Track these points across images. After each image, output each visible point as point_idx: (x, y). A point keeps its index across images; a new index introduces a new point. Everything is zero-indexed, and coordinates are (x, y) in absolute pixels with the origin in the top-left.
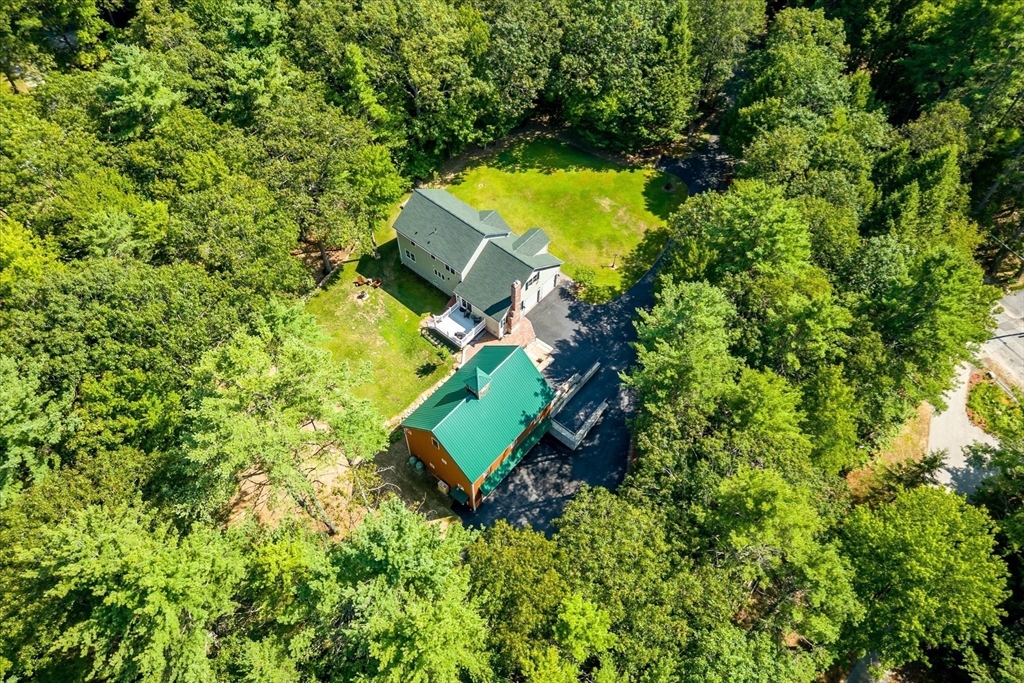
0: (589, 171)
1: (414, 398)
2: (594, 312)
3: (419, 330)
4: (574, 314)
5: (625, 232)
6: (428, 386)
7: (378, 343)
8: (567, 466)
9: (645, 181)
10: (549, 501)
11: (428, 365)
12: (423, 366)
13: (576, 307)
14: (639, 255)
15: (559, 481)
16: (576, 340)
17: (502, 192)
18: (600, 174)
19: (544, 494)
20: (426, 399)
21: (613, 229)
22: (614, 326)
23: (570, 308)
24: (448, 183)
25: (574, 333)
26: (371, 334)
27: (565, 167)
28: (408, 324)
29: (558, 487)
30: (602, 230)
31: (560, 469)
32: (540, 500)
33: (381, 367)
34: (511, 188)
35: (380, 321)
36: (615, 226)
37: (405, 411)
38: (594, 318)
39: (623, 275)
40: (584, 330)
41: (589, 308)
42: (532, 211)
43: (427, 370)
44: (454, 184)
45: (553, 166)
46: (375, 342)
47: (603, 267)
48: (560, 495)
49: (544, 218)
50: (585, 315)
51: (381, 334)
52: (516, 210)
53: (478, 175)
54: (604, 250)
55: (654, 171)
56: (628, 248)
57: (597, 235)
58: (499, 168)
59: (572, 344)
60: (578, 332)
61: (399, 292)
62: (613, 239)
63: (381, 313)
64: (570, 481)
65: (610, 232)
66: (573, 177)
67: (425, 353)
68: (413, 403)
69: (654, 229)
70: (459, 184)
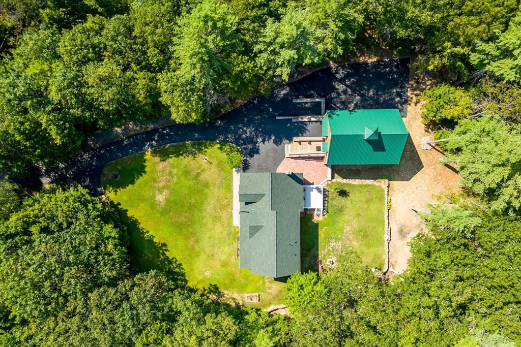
0: (141, 226)
1: (361, 186)
2: (244, 144)
3: (326, 216)
4: (255, 151)
5: (175, 171)
6: (350, 185)
7: (348, 229)
8: (332, 96)
9: (121, 191)
10: (354, 91)
11: (340, 195)
12: (343, 197)
13: (249, 154)
14: (184, 152)
15: (342, 94)
16: (270, 138)
17: (203, 256)
18: (138, 218)
19: (353, 95)
20: (357, 180)
21: (179, 178)
22: (245, 129)
23: (252, 156)
24: (220, 292)
25: (266, 142)
26: (347, 237)
27: (151, 241)
28: (328, 224)
29: (345, 92)
30: (186, 182)
31: (336, 98)
32: (357, 95)
33: (359, 215)
35: (337, 239)
36: (175, 179)
37: (370, 184)
38: (250, 140)
39: (206, 149)
40: (260, 140)
41: (244, 148)
42: (203, 229)
43: (343, 193)
44: (217, 288)
45: (155, 247)
46: (350, 231)
47: (211, 163)
48: (348, 89)
49: (203, 218)
50: (250, 146)
51: (343, 232)
52: (210, 237)
53: (199, 282)
54: (199, 171)
55: (107, 192)
56: (185, 161)
57: (191, 183)
58: (183, 275)
59: (273, 138)
60: (263, 141)
61: (313, 247)
62: (186, 173)
63: (332, 243)
64: (338, 89)
65: (182, 178)
66: (155, 230)
67: (335, 202)
68: (364, 184)
69: (157, 159)
70: (215, 285)
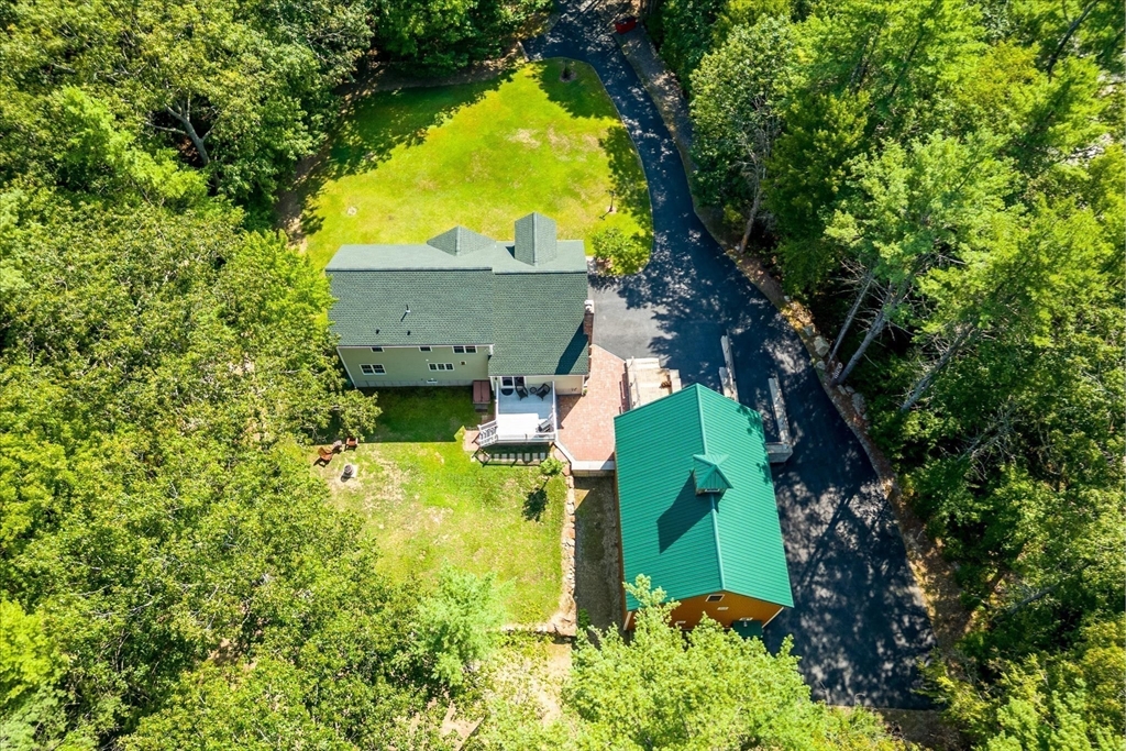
0: (463, 108)
1: (556, 553)
2: (650, 279)
3: (474, 460)
4: (634, 300)
5: (582, 159)
6: (559, 523)
7: (436, 520)
8: (798, 487)
9: (535, 84)
10: (821, 543)
11: (531, 495)
12: (526, 504)
13: (625, 289)
14: (621, 178)
15: (807, 511)
16: (668, 330)
17: (390, 203)
18: (480, 104)
19: (809, 540)
20: (573, 542)
21: (567, 164)
22: (686, 280)
23: (621, 294)
24: (303, 236)
25: (656, 323)
26: (414, 515)
27: (431, 121)
28: (450, 464)
29: (813, 519)
30: (558, 175)
31: (794, 496)
32: (812, 551)
33: (474, 549)
34: (397, 187)
35: (409, 490)
36: (564, 158)
37: (564, 579)
38: (659, 291)
39: (630, 213)
40: (662, 310)
41: (639, 279)
42: (452, 202)
43: (536, 504)
44: (312, 231)
45: (418, 128)
46: (431, 522)
47: (602, 218)
48: (825, 527)
49: (479, 203)
50: (645, 290)
51: (428, 505)
52: (432, 214)
53: (334, 200)
54: (583, 197)
55: (532, 66)
56: (604, 178)
57: (557, 184)
58: (351, 172)
59: (669, 337)
60: (659, 317)
61: (394, 430)
62: (578, 176)
63: (399, 477)
64: (818, 501)
65: (566, 170)
66: (456, 127)
67: (510, 483)
68: (564, 561)
69: (605, 136)
70: (320, 228)
